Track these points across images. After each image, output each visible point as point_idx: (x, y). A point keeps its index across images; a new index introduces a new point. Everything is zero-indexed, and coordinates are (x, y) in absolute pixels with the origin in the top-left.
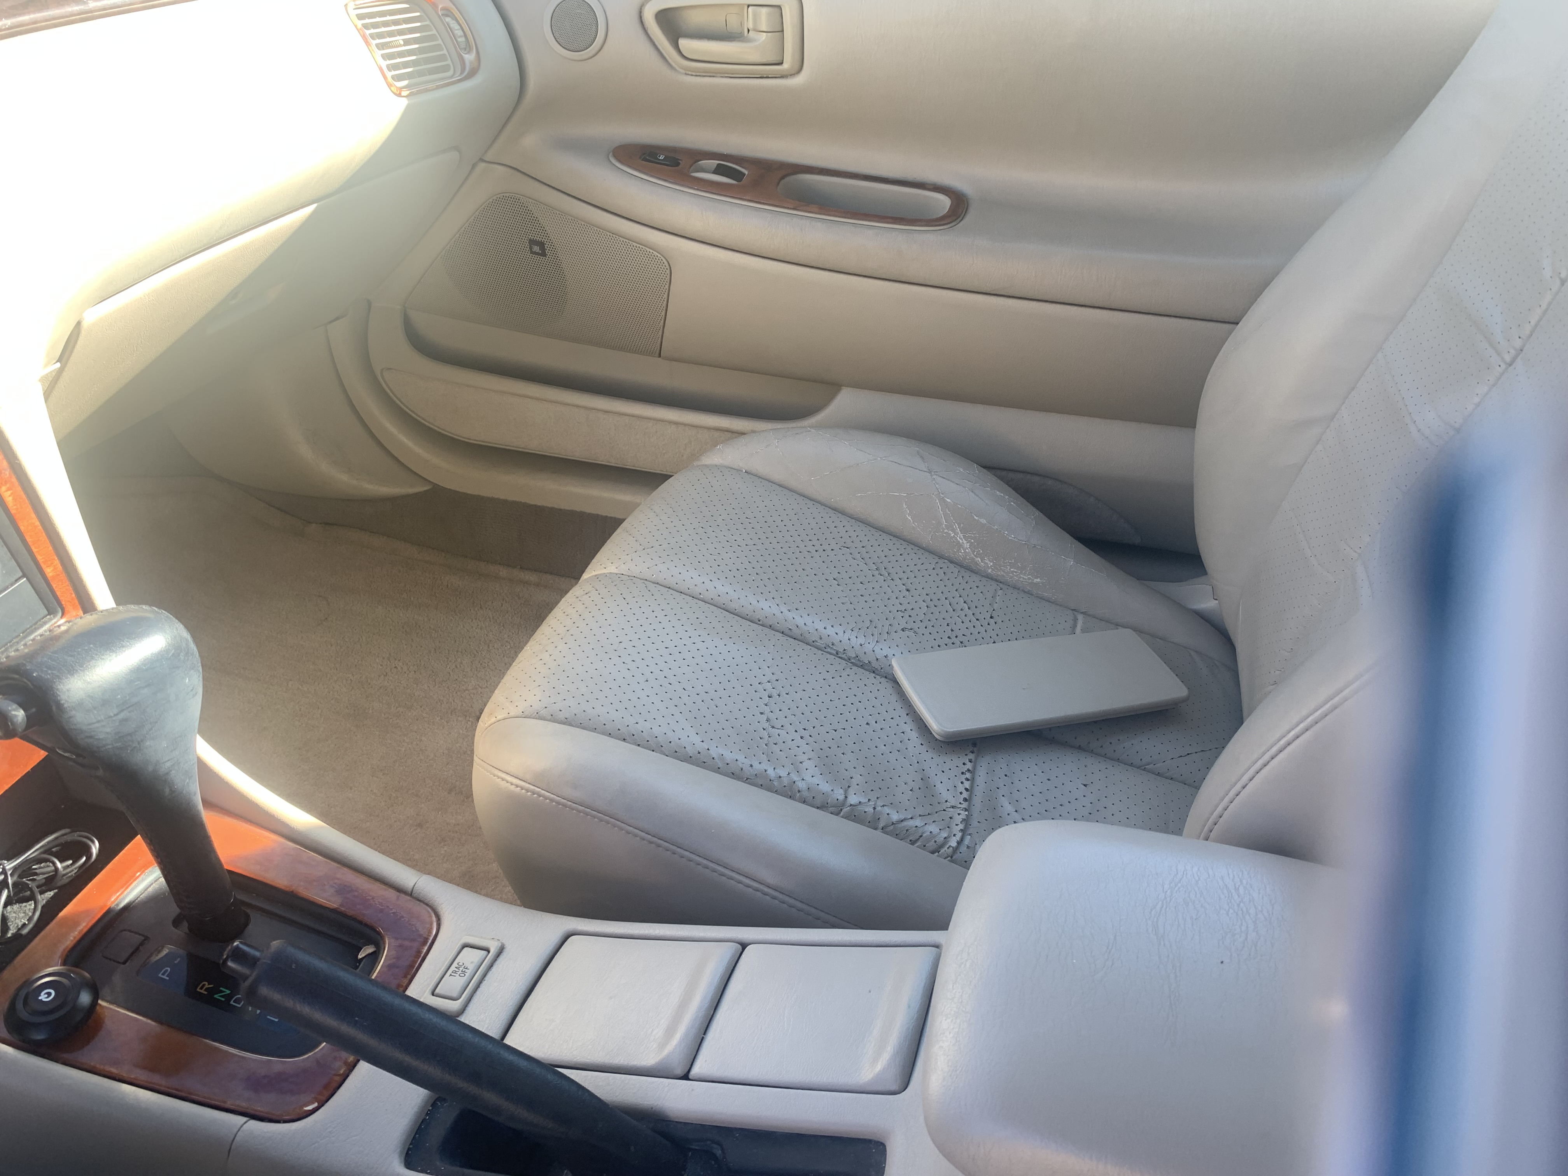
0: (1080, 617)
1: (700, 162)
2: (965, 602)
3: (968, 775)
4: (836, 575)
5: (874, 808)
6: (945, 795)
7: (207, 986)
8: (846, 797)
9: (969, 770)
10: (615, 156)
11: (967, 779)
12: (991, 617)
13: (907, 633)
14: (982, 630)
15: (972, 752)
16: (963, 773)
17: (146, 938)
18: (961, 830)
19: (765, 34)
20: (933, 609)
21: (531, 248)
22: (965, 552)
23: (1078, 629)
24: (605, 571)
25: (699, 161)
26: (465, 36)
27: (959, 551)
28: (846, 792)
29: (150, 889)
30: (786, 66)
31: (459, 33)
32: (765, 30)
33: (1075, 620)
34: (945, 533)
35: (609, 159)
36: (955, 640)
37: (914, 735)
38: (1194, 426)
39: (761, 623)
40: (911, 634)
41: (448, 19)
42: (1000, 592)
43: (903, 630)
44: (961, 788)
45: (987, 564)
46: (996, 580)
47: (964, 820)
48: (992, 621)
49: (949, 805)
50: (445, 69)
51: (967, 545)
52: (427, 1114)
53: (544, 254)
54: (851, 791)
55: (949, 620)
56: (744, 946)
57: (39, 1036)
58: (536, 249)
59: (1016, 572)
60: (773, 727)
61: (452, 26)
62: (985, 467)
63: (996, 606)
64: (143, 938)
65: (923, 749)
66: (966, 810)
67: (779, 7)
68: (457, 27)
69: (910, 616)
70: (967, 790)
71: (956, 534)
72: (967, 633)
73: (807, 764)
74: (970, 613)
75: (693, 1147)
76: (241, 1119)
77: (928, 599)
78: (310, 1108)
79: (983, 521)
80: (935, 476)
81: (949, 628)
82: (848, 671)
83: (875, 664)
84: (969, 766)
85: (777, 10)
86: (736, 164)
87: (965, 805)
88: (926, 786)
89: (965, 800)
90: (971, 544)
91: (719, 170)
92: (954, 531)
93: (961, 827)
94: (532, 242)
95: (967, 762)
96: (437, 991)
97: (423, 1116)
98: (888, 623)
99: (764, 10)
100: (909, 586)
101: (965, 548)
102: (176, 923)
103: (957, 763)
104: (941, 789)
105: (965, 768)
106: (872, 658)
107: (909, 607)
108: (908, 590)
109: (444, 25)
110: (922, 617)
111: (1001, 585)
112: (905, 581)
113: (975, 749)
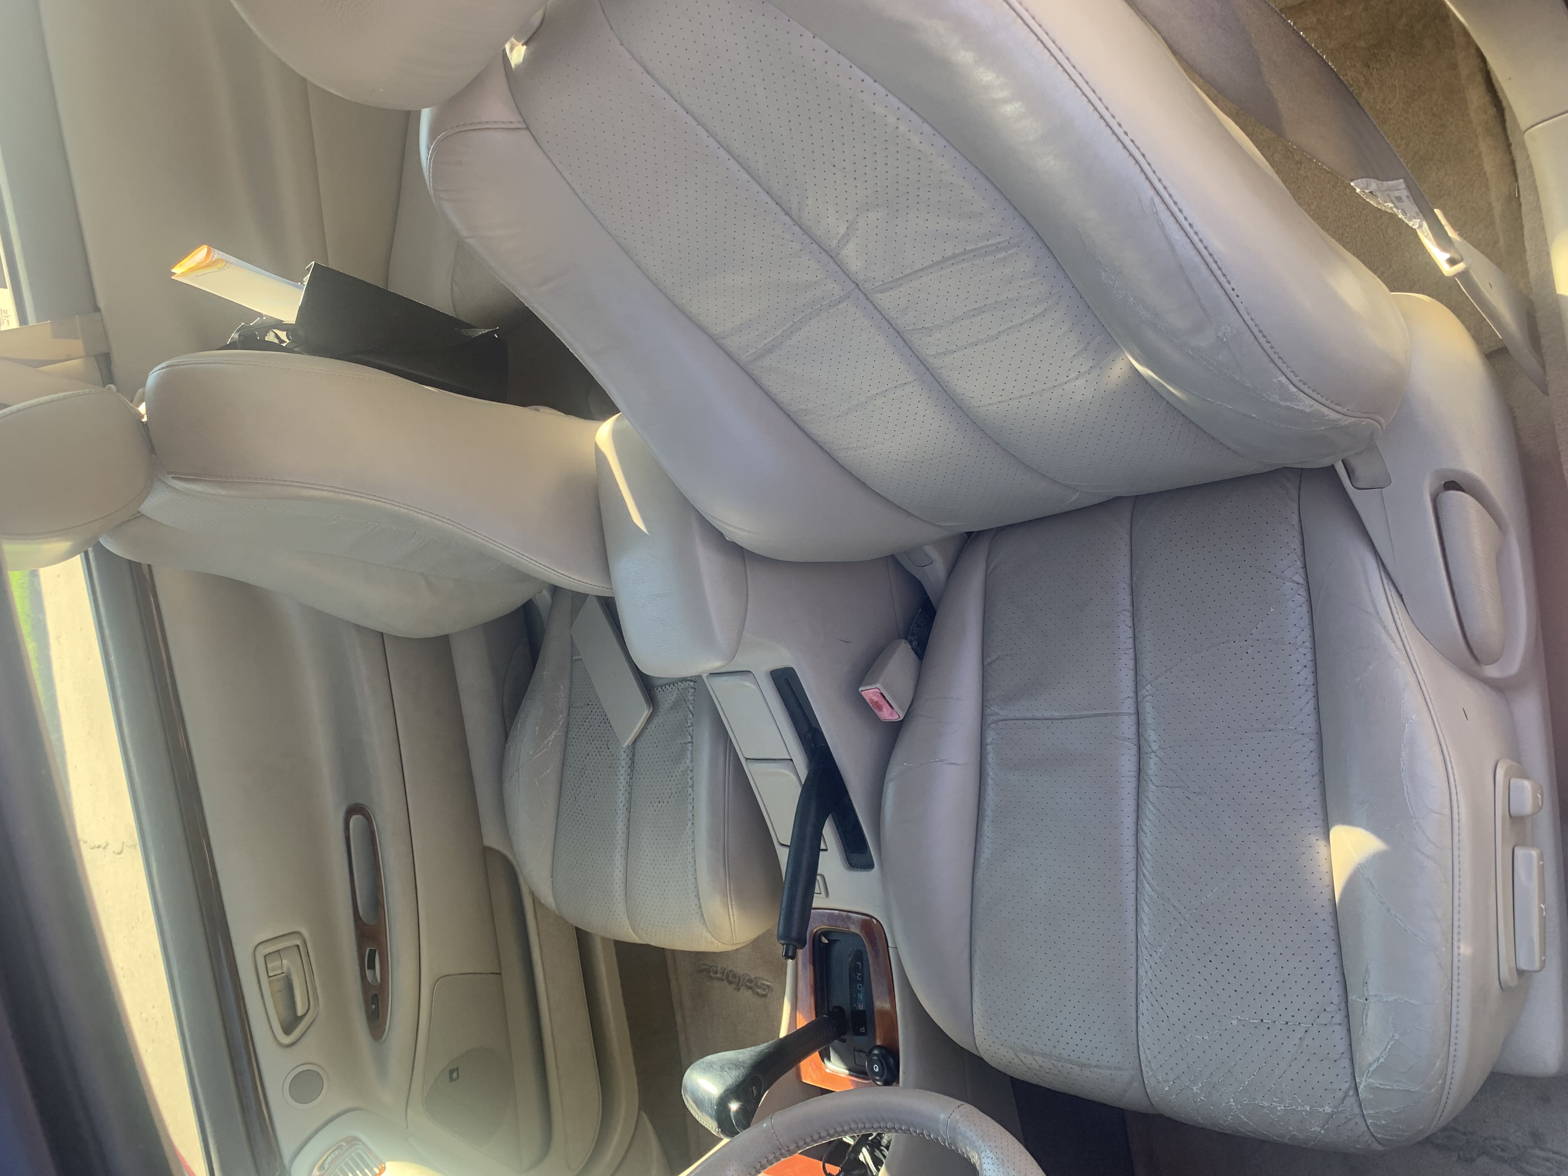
0: (574, 658)
1: (370, 981)
2: (585, 722)
3: (664, 688)
4: (592, 797)
5: (689, 727)
6: (675, 695)
7: (860, 1006)
8: (689, 742)
9: (662, 688)
10: (381, 1037)
11: (665, 688)
12: (588, 705)
13: (609, 746)
14: (596, 707)
15: (653, 690)
16: (664, 691)
17: (855, 1050)
18: (686, 682)
19: (283, 961)
20: (594, 737)
21: (455, 1080)
22: (558, 732)
23: (580, 657)
24: (630, 927)
25: (368, 982)
26: (334, 1151)
27: (559, 736)
28: (687, 744)
29: (838, 1064)
30: (298, 942)
31: (333, 1156)
32: (281, 961)
33: (576, 660)
34: (551, 747)
35: (385, 1040)
36: (606, 720)
37: (655, 721)
38: (447, 635)
39: (628, 827)
40: (609, 744)
41: (326, 1166)
42: (574, 705)
43: (609, 749)
44: (670, 689)
45: (561, 718)
46: (569, 710)
47: (682, 683)
48: (590, 704)
49: (678, 693)
50: (359, 1156)
51: (554, 733)
52: (858, 868)
53: (457, 1069)
54: (686, 741)
55: (597, 727)
56: (747, 759)
57: (891, 1060)
58: (455, 1075)
59: (561, 700)
60: (672, 793)
61: (329, 1161)
62: (507, 738)
63: (582, 705)
64: (855, 1052)
65: (659, 714)
66: (677, 683)
67: (265, 957)
68: (329, 1158)
69: (601, 748)
70: (670, 686)
71: (549, 741)
72: (600, 714)
73: (682, 768)
74: (589, 717)
75: (813, 746)
76: (890, 949)
77: (589, 742)
78: (875, 921)
79: (537, 728)
80: (520, 765)
81: (601, 725)
82: (637, 768)
83: (630, 756)
84: (660, 689)
85: (267, 958)
86: (364, 958)
87: (676, 685)
88: (674, 707)
89: (674, 685)
90: (553, 730)
91: (372, 966)
92: (548, 743)
93: (684, 683)
94: (451, 1080)
95: (658, 691)
96: (819, 892)
97: (860, 869)
98: (608, 758)
99: (269, 966)
100: (586, 755)
101: (554, 734)
102: (844, 1041)
103: (660, 695)
104: (673, 699)
105: (662, 691)
106: (628, 759)
107: (597, 750)
108: (588, 755)
109: (330, 1166)
110: (600, 741)
111: (571, 706)
112: (584, 759)
113: (652, 689)
